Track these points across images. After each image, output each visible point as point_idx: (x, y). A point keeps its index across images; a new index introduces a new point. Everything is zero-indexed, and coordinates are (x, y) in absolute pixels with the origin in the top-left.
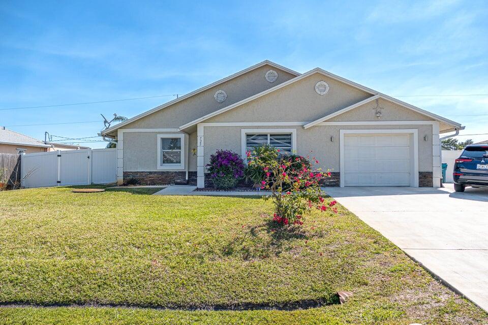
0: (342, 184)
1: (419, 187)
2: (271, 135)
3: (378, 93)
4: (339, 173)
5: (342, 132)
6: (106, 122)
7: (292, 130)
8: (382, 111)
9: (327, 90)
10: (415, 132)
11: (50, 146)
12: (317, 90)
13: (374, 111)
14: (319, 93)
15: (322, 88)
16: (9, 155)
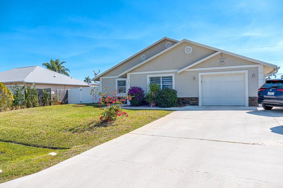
0: (200, 104)
1: (249, 106)
2: (162, 78)
3: (220, 50)
4: (198, 98)
5: (200, 74)
6: (95, 74)
7: (173, 74)
8: (225, 60)
9: (191, 51)
10: (246, 72)
11: (90, 85)
12: (185, 51)
13: (219, 61)
14: (187, 53)
15: (189, 50)
16: (62, 90)
